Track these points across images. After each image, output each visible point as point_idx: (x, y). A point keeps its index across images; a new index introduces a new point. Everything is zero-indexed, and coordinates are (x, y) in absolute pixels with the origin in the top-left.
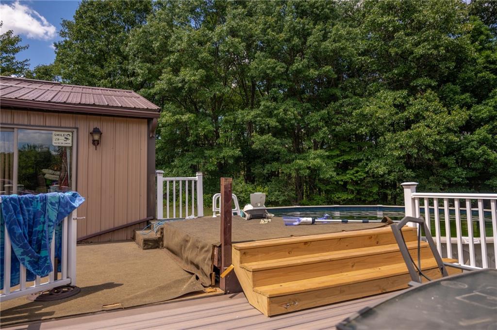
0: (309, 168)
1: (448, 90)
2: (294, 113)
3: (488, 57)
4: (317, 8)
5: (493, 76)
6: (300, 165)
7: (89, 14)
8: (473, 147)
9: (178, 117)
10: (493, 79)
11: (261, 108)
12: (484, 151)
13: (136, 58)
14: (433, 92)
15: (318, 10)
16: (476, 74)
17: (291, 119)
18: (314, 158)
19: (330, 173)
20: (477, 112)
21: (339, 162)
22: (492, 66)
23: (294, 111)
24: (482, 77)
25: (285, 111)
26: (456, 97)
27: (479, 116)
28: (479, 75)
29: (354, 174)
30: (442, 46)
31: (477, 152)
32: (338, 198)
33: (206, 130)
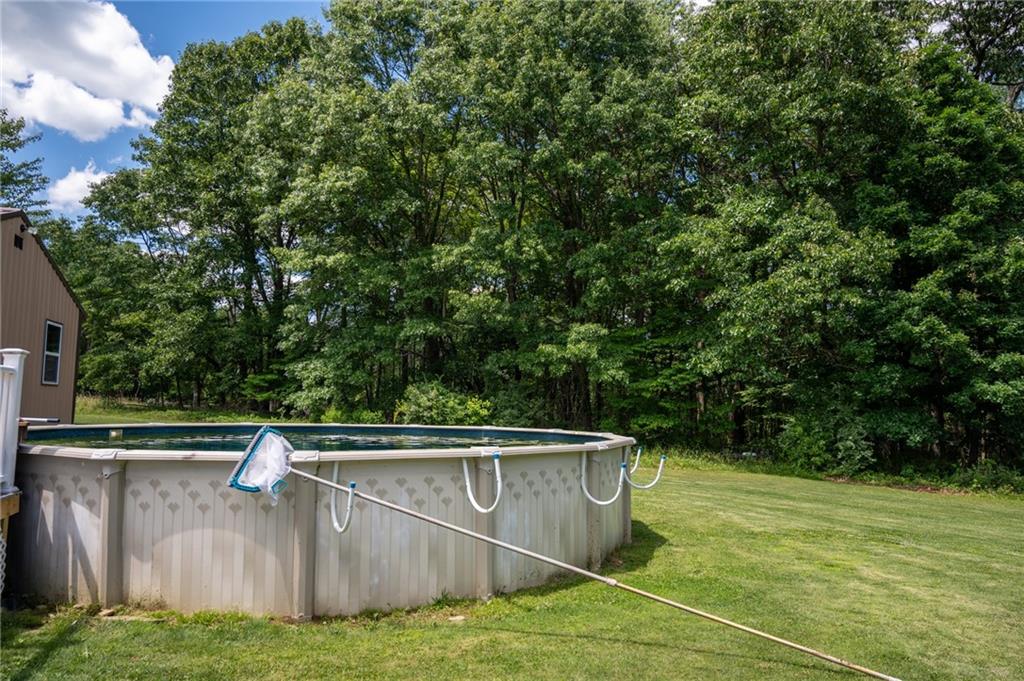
0: (568, 362)
1: (861, 195)
2: (536, 250)
3: (950, 119)
4: (587, 35)
5: (959, 162)
6: (550, 354)
7: (190, 71)
8: (909, 318)
9: (319, 259)
10: (962, 169)
11: (472, 239)
12: (931, 328)
13: (270, 150)
14: (821, 201)
15: (588, 39)
16: (922, 159)
17: (530, 262)
18: (578, 341)
19: (612, 372)
20: (923, 241)
21: (644, 350)
22: (960, 140)
23: (537, 245)
24: (935, 165)
25: (518, 245)
26: (878, 210)
27: (924, 250)
28: (928, 160)
29: (672, 375)
30: (839, 100)
31: (917, 329)
32: (642, 426)
33: (371, 285)
